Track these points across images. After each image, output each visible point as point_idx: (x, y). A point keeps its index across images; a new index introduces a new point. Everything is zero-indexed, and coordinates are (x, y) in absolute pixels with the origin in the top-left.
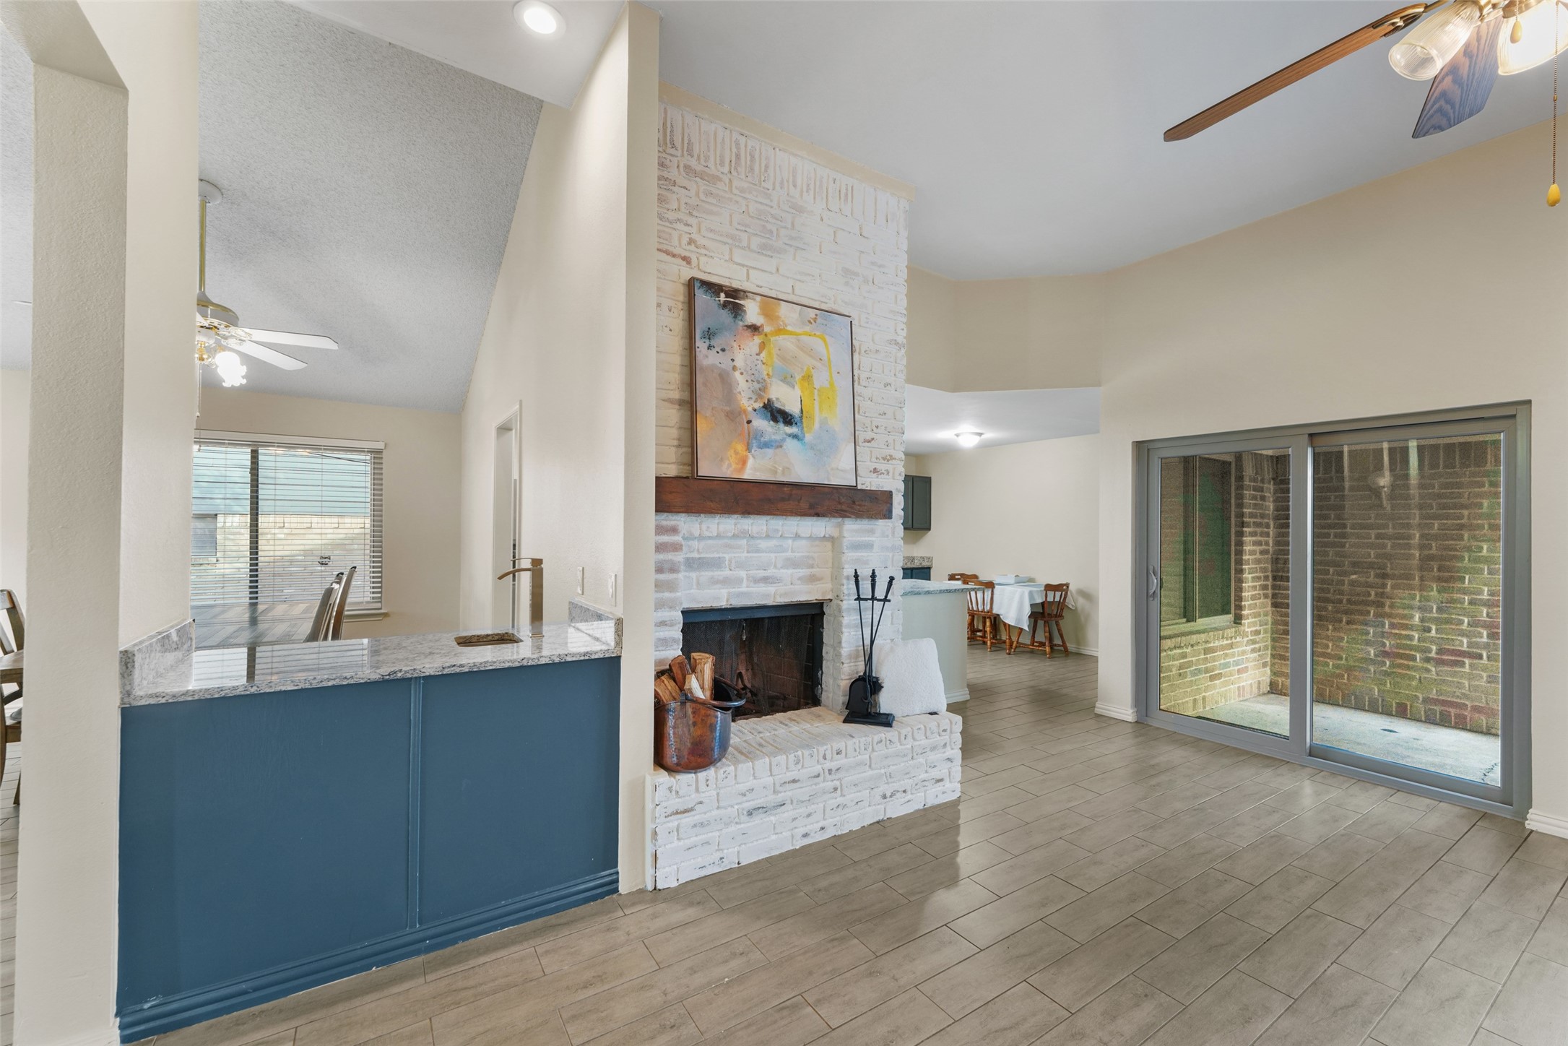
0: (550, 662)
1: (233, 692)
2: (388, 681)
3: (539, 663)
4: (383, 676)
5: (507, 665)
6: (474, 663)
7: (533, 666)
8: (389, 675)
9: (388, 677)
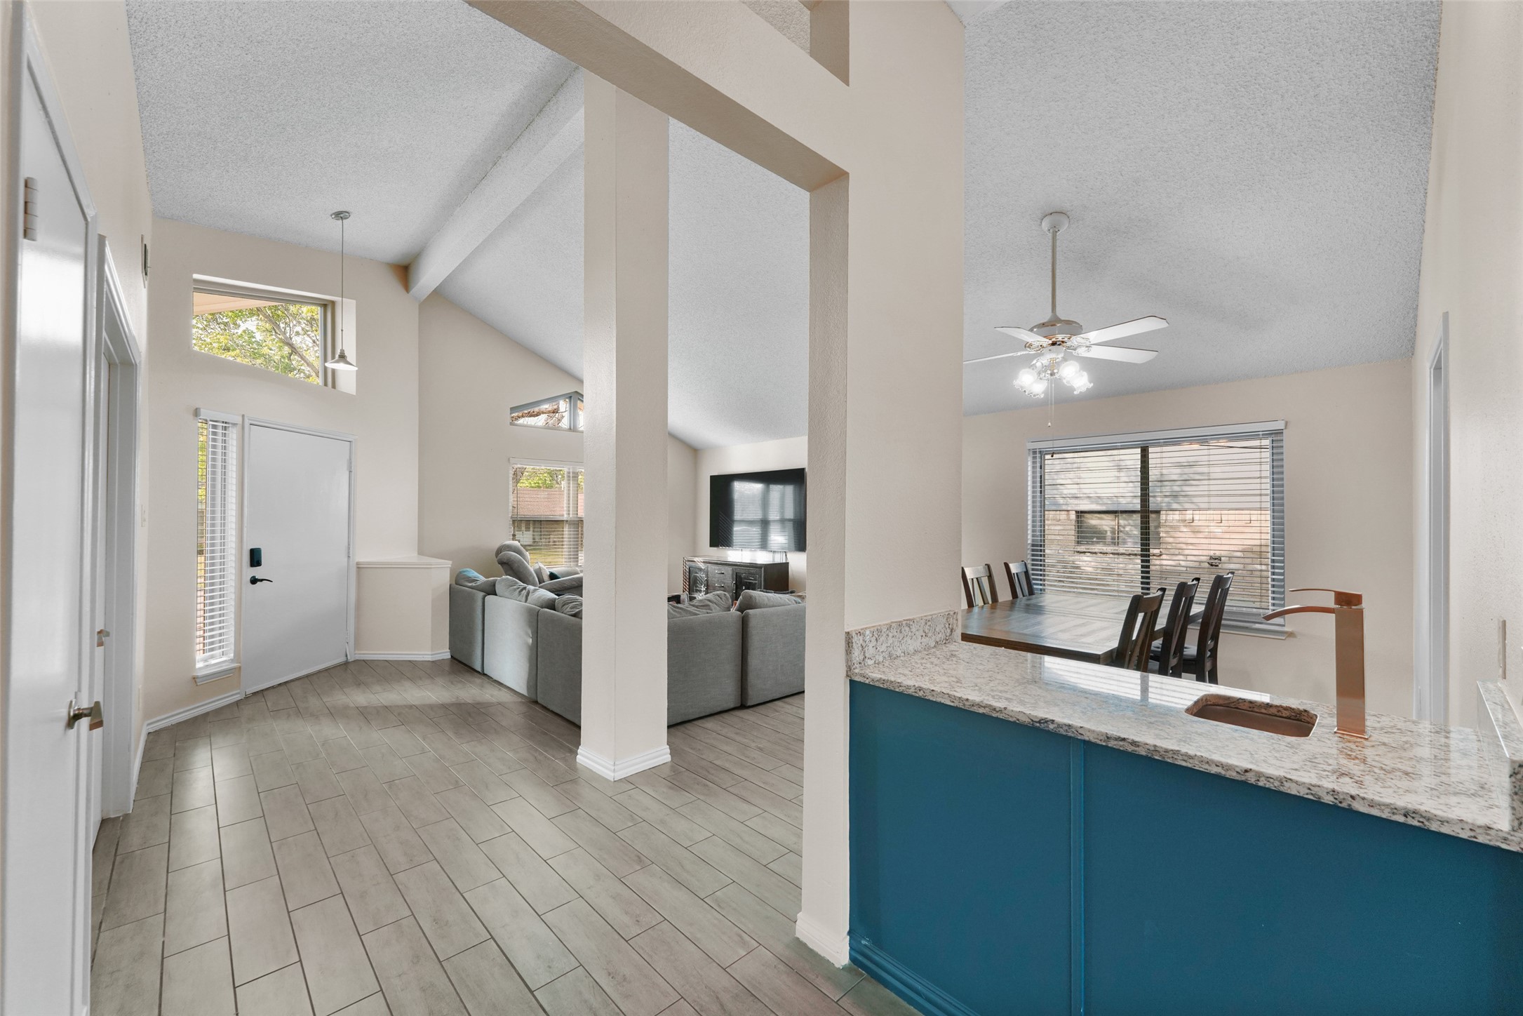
0: (1310, 797)
1: (908, 690)
2: (1038, 729)
3: (1282, 789)
4: (1032, 720)
5: (1214, 770)
6: (1155, 746)
7: (1269, 790)
8: (1039, 722)
9: (1038, 725)
